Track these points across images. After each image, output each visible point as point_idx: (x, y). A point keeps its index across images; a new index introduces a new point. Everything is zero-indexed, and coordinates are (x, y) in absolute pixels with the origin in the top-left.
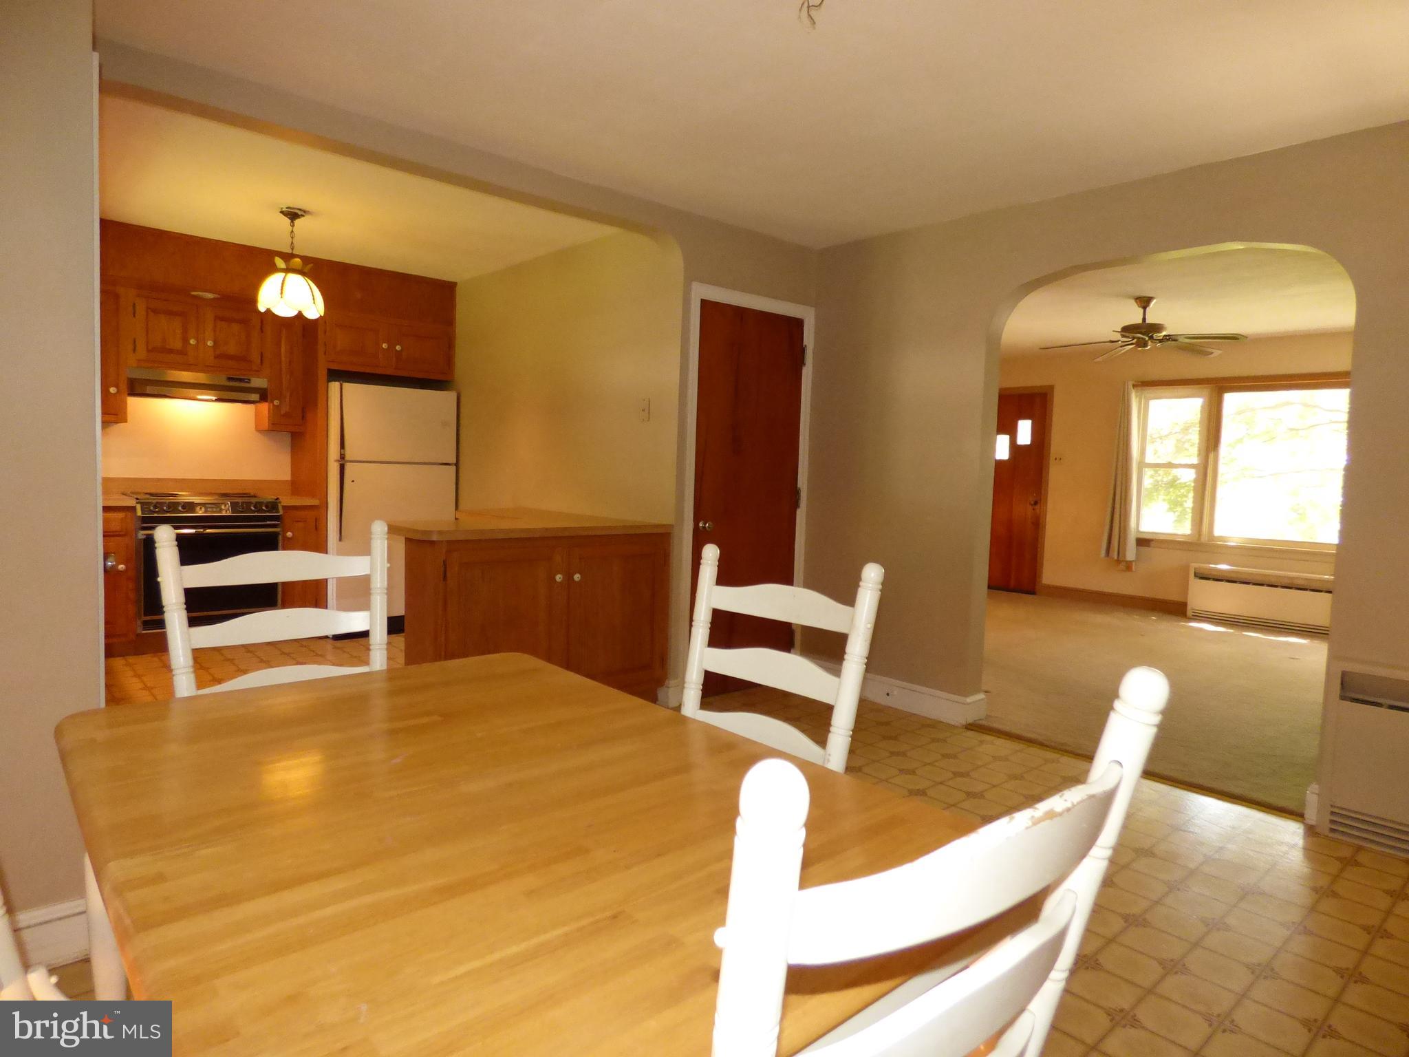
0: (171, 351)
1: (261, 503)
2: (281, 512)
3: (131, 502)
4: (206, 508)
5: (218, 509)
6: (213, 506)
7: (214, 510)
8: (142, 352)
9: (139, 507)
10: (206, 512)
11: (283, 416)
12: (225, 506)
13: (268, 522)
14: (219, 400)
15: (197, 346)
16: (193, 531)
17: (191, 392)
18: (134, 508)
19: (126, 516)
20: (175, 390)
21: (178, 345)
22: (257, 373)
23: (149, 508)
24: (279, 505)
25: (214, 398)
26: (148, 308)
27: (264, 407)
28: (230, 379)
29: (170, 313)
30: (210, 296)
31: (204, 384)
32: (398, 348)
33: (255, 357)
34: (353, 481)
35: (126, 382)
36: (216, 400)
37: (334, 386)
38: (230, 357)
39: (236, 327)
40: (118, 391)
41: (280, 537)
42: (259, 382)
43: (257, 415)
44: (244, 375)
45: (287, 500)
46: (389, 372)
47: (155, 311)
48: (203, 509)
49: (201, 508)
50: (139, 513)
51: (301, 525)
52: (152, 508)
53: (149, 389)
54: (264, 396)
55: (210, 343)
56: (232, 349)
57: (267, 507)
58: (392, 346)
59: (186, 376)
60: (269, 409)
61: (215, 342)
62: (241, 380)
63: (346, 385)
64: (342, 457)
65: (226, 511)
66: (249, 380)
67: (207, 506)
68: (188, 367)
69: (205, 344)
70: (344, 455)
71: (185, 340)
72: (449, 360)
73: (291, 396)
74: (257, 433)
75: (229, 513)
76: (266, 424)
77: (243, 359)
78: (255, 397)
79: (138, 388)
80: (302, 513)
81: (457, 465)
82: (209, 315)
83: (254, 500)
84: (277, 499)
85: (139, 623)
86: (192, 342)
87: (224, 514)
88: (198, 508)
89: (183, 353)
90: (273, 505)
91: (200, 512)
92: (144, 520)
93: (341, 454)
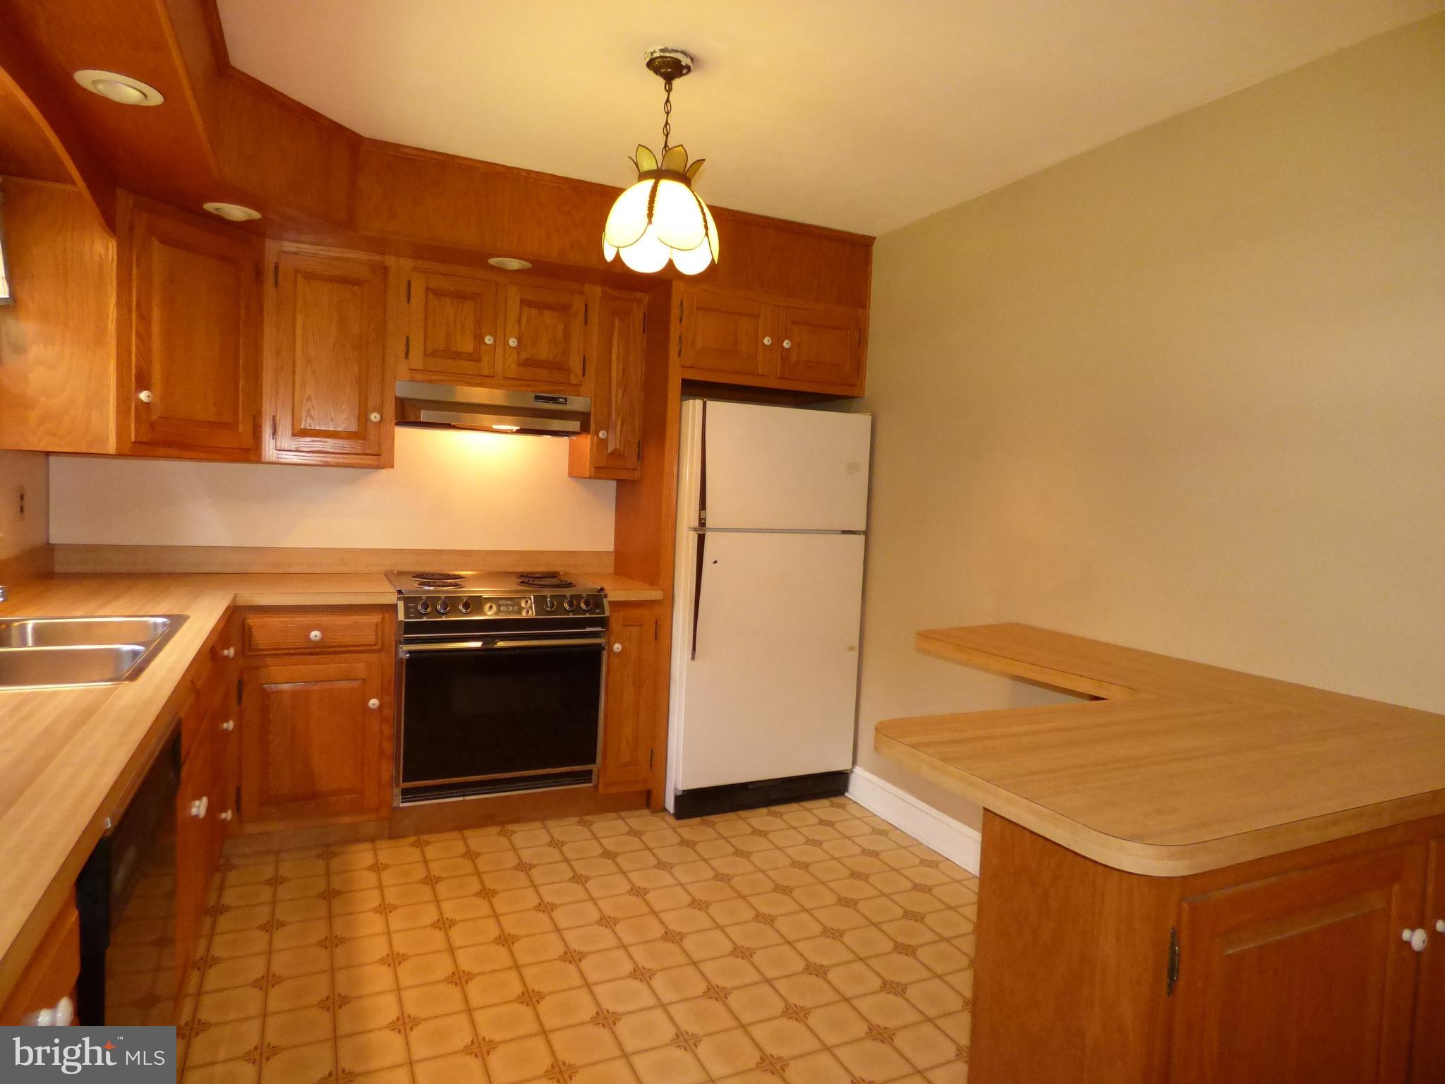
0: (457, 355)
1: (579, 597)
2: (607, 613)
3: (391, 598)
4: (499, 606)
5: (516, 608)
6: (509, 602)
7: (511, 609)
8: (417, 359)
9: (401, 605)
10: (499, 611)
11: (610, 454)
12: (527, 602)
13: (588, 629)
14: (522, 431)
15: (494, 346)
16: (478, 644)
17: (485, 419)
18: (394, 608)
19: (383, 619)
20: (468, 418)
21: (467, 345)
22: (577, 389)
23: (416, 607)
24: (604, 599)
25: (515, 428)
26: (427, 289)
27: (585, 442)
28: (537, 398)
29: (461, 297)
30: (514, 264)
31: (501, 407)
32: (786, 344)
33: (575, 363)
34: (715, 562)
35: (394, 402)
36: (518, 432)
37: (693, 407)
38: (541, 364)
39: (549, 318)
40: (382, 419)
41: (605, 653)
42: (577, 403)
43: (573, 452)
44: (560, 391)
45: (615, 593)
46: (772, 383)
47: (438, 293)
48: (494, 608)
49: (491, 607)
50: (401, 617)
51: (635, 630)
52: (420, 607)
53: (425, 415)
54: (585, 422)
55: (513, 342)
56: (544, 351)
57: (587, 603)
58: (778, 341)
59: (479, 394)
60: (592, 443)
61: (520, 340)
62: (555, 400)
63: (711, 405)
64: (702, 524)
65: (528, 610)
66: (566, 399)
67: (501, 602)
68: (482, 380)
69: (506, 343)
70: (705, 519)
71: (479, 339)
72: (858, 366)
73: (622, 425)
74: (572, 483)
75: (532, 614)
76: (586, 467)
77: (558, 366)
78: (574, 425)
79: (408, 414)
80: (636, 613)
81: (866, 533)
82: (513, 297)
83: (568, 592)
84: (602, 589)
85: (397, 791)
86: (488, 340)
87: (524, 615)
88: (487, 606)
89: (475, 357)
90: (596, 600)
91: (489, 614)
92: (409, 627)
93: (700, 519)
